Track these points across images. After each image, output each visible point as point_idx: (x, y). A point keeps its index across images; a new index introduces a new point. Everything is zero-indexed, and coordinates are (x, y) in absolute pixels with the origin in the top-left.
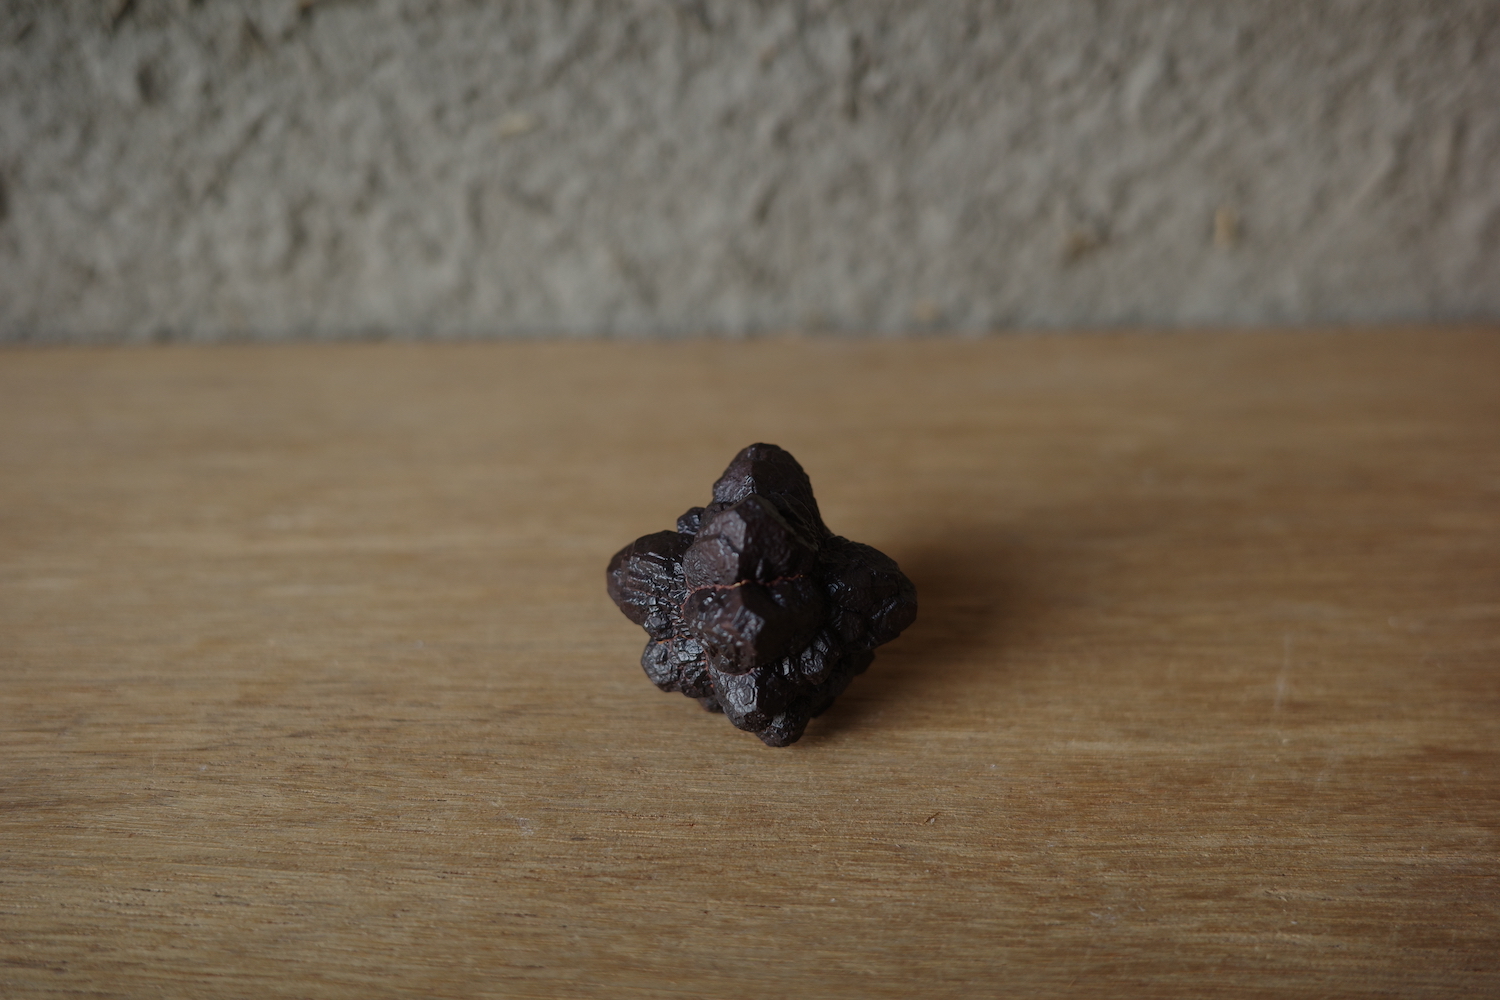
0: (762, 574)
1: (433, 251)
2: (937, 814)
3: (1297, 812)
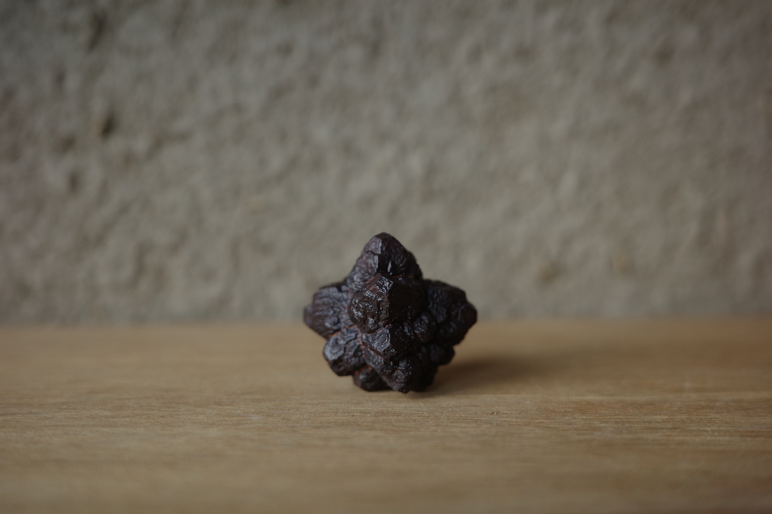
0: (391, 269)
1: (208, 276)
2: (498, 412)
3: (708, 411)
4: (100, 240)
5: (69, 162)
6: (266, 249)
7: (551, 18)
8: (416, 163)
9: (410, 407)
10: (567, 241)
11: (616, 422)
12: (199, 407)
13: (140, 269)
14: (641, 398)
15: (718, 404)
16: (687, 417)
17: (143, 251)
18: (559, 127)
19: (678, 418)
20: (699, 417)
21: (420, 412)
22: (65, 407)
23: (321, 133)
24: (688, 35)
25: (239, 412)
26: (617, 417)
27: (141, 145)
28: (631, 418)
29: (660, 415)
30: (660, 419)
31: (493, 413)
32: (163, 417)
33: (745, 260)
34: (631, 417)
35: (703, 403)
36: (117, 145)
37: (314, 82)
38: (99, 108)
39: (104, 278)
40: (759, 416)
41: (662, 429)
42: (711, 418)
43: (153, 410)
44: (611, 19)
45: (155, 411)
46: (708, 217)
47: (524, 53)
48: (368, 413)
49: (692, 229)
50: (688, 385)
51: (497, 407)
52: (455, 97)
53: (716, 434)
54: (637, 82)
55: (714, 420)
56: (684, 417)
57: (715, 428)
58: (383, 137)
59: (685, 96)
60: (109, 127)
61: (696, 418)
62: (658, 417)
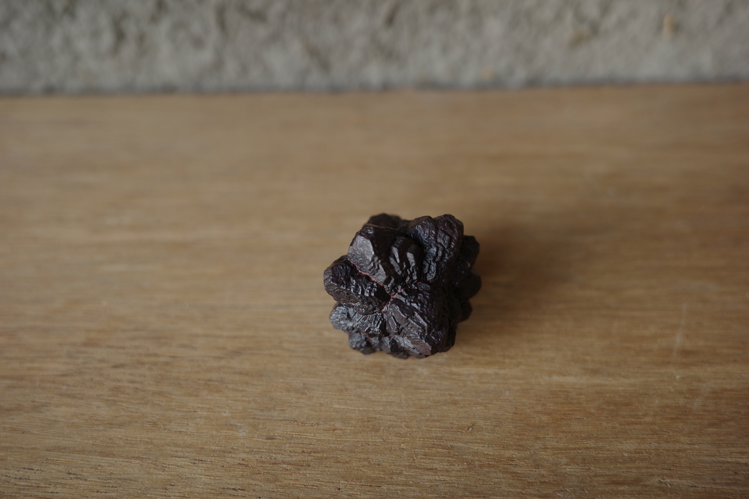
1: (198, 43)
48: (349, 423)
51: (474, 408)
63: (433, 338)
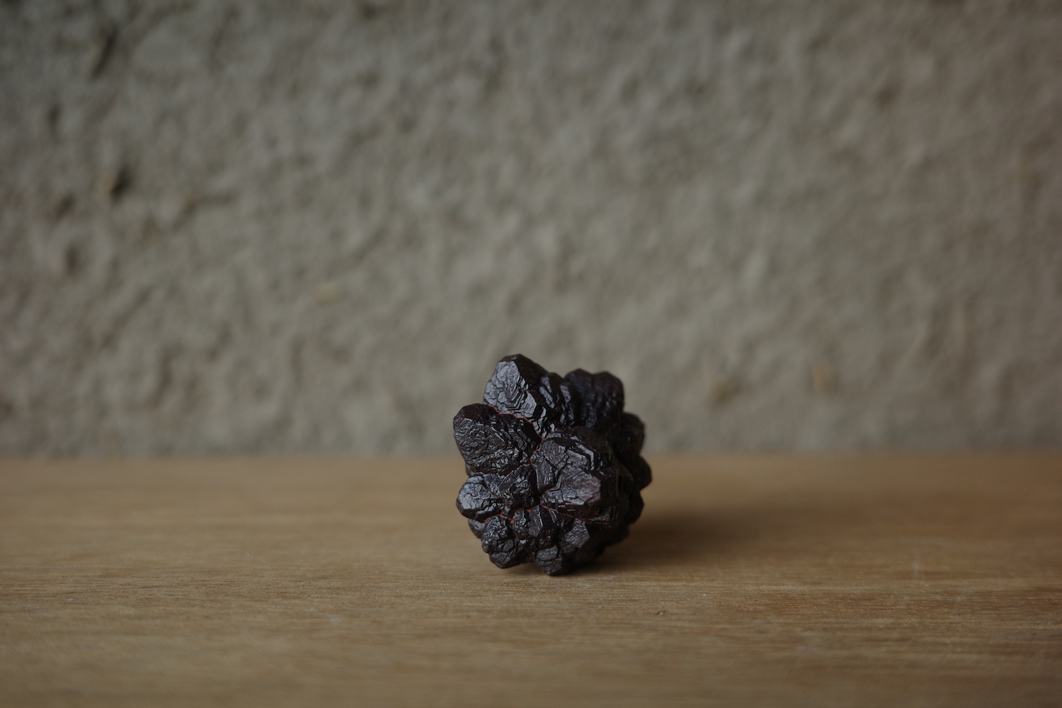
2: (664, 612)
3: (946, 610)
4: (109, 341)
5: (66, 232)
6: (340, 355)
7: (735, 43)
8: (547, 239)
9: (545, 602)
10: (750, 347)
11: (825, 630)
12: (256, 601)
13: (166, 380)
14: (856, 589)
15: (959, 599)
16: (918, 620)
17: (168, 357)
18: (744, 192)
19: (907, 623)
20: (935, 621)
21: (560, 612)
22: (70, 600)
23: (418, 197)
24: (920, 69)
25: (312, 609)
26: (825, 620)
27: (168, 210)
28: (844, 623)
29: (883, 617)
30: (882, 624)
31: (658, 613)
32: (207, 617)
33: (989, 374)
34: (843, 620)
35: (939, 598)
36: (133, 209)
37: (407, 125)
38: (108, 157)
39: (115, 392)
40: (1013, 620)
41: (886, 640)
42: (951, 623)
43: (193, 606)
44: (816, 45)
45: (196, 608)
46: (939, 316)
47: (697, 91)
48: (489, 612)
49: (920, 332)
50: (916, 566)
51: (662, 603)
52: (602, 150)
53: (959, 650)
54: (849, 132)
55: (954, 625)
56: (914, 620)
57: (957, 640)
58: (503, 204)
59: (914, 153)
60: (122, 186)
61: (931, 623)
62: (880, 620)
63: (602, 473)
